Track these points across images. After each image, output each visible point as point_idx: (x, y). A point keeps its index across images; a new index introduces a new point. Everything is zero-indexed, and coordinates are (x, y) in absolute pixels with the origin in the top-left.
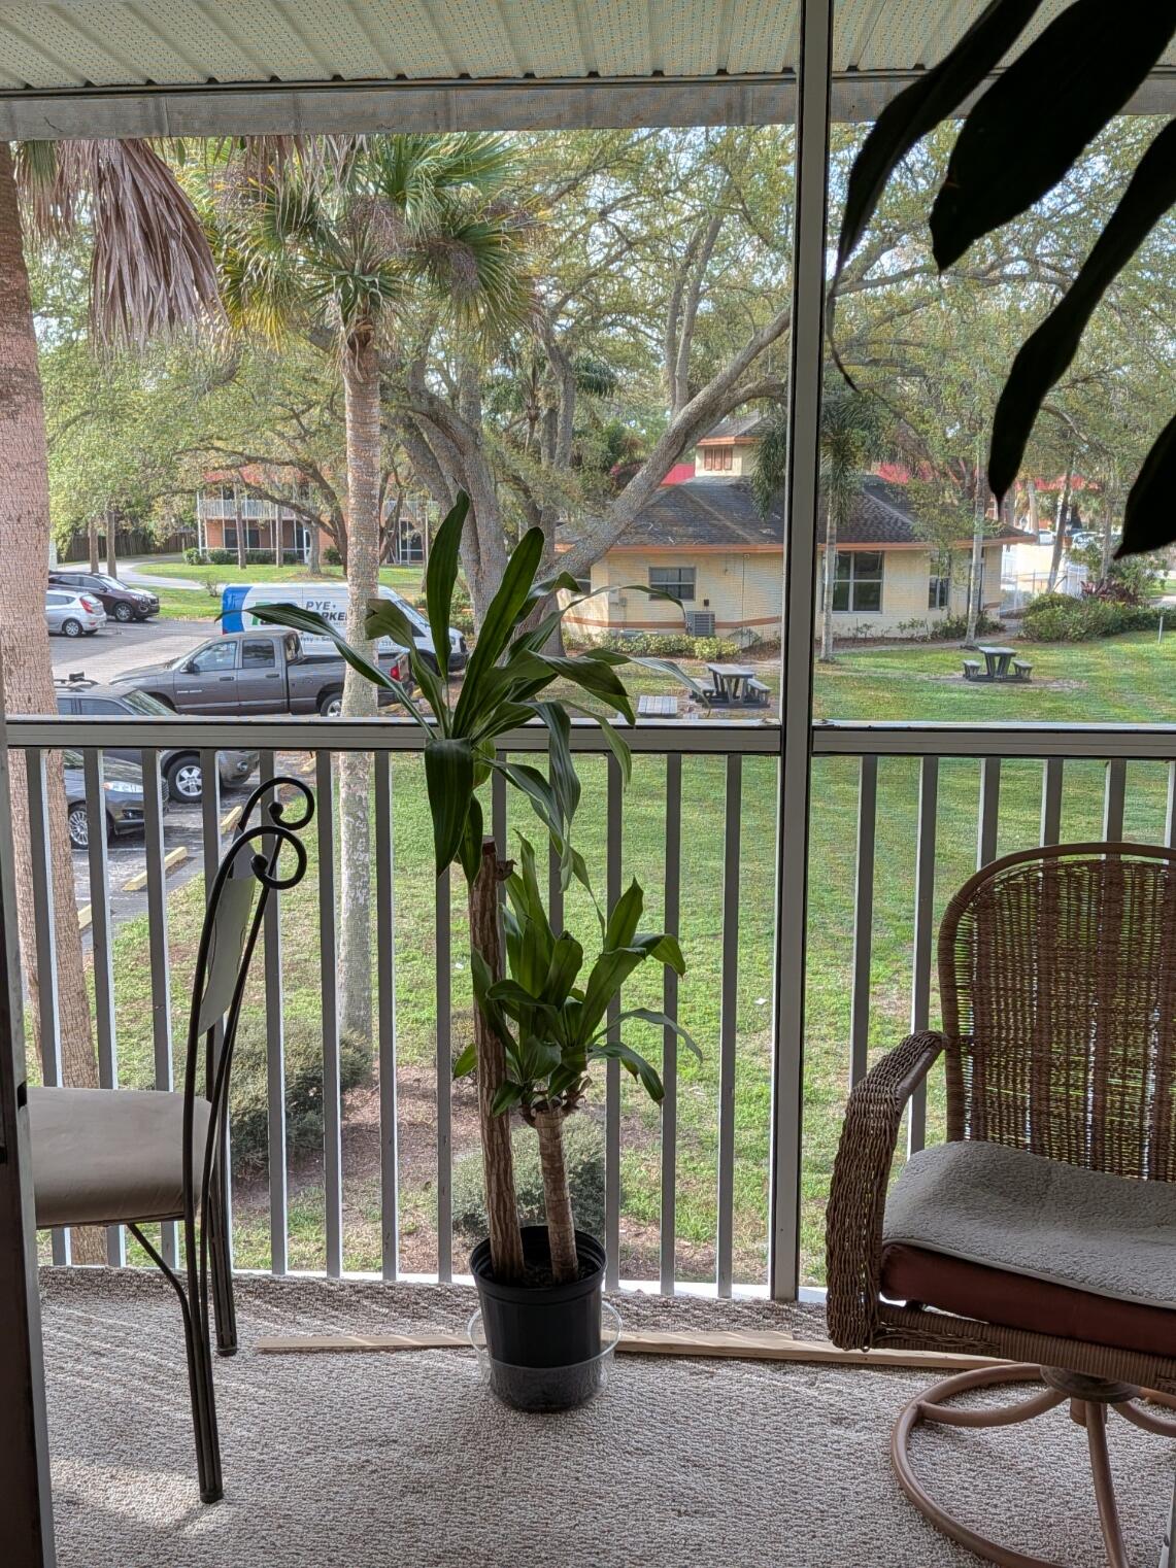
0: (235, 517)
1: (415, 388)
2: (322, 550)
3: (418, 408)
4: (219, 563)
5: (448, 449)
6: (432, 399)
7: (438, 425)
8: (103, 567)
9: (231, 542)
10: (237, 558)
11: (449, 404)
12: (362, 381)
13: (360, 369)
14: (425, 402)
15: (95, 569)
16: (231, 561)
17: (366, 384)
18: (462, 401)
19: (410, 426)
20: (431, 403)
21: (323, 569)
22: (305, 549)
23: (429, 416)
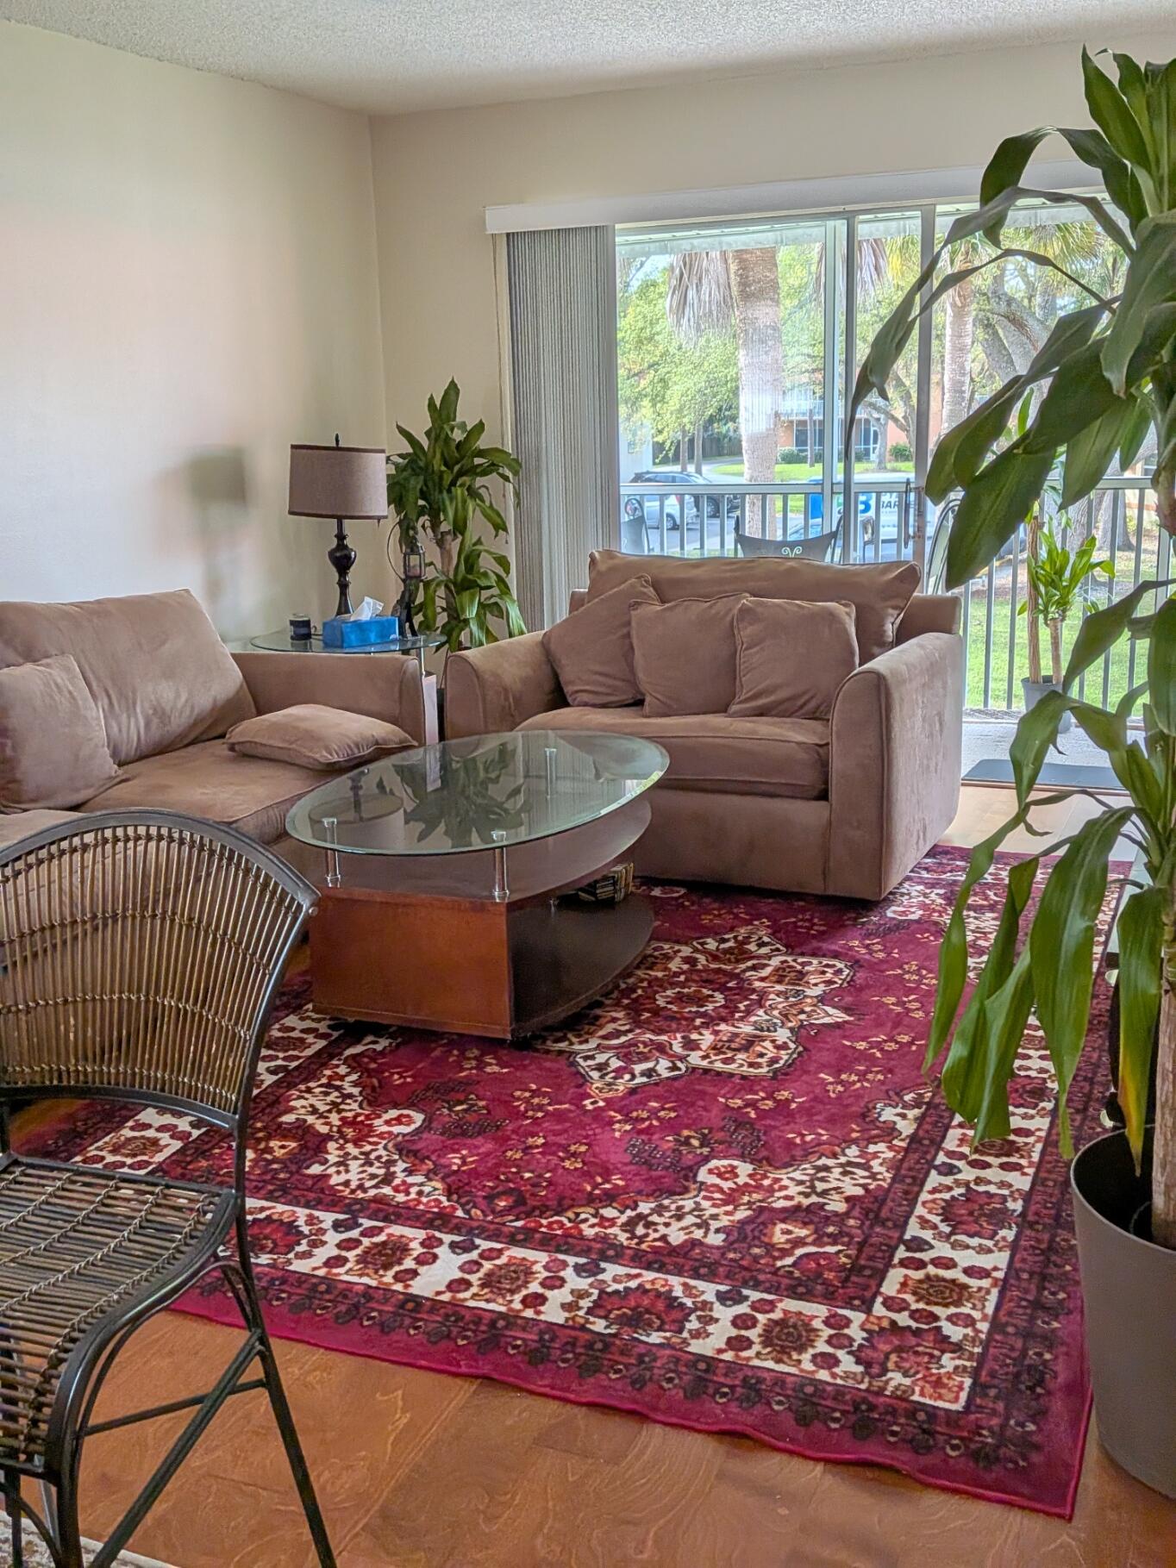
0: (807, 418)
1: (995, 292)
2: (889, 447)
3: (996, 310)
4: (789, 462)
5: (1022, 345)
6: (1010, 301)
7: (1014, 324)
8: (691, 468)
9: (801, 440)
10: (806, 457)
11: (1026, 302)
12: (960, 305)
13: (960, 296)
14: (1003, 305)
15: (684, 469)
16: (802, 460)
17: (964, 306)
18: (1038, 300)
19: (988, 326)
20: (1009, 305)
21: (889, 466)
22: (871, 446)
23: (1007, 318)
